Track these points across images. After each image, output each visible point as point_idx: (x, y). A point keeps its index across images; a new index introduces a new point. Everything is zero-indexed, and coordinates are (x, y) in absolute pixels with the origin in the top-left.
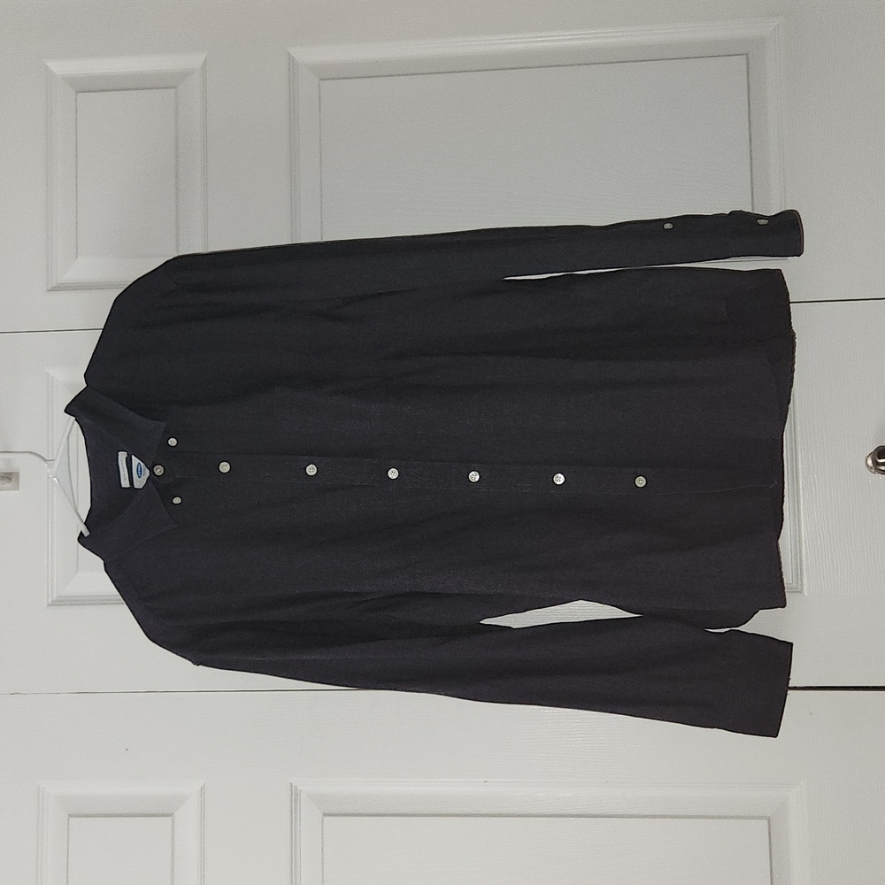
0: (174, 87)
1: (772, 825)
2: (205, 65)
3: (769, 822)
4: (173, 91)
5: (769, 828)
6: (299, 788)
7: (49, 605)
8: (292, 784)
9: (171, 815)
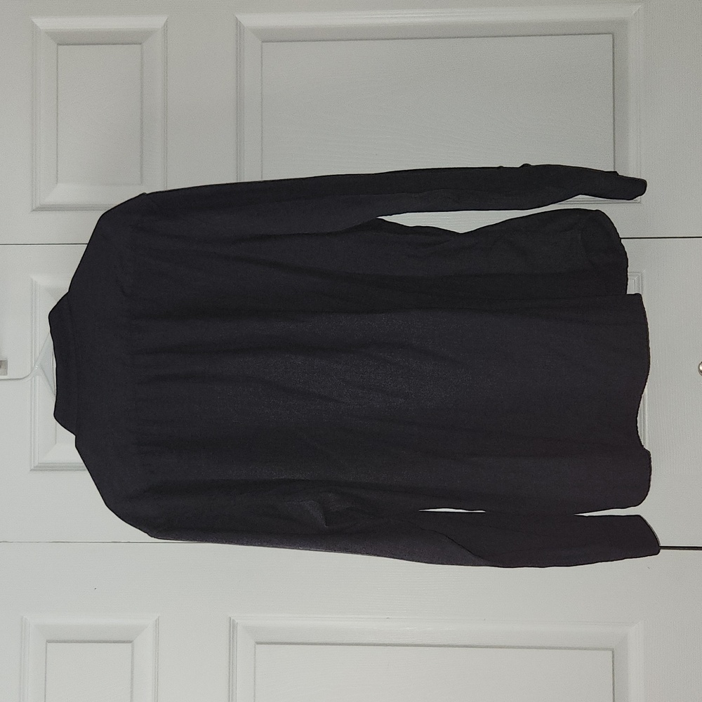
0: (140, 44)
1: (616, 655)
2: (166, 25)
3: (613, 652)
4: (139, 46)
5: (613, 657)
6: (237, 621)
7: (31, 470)
8: (230, 618)
9: (131, 642)
